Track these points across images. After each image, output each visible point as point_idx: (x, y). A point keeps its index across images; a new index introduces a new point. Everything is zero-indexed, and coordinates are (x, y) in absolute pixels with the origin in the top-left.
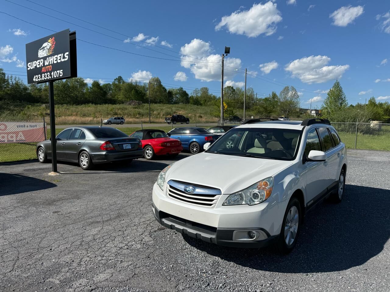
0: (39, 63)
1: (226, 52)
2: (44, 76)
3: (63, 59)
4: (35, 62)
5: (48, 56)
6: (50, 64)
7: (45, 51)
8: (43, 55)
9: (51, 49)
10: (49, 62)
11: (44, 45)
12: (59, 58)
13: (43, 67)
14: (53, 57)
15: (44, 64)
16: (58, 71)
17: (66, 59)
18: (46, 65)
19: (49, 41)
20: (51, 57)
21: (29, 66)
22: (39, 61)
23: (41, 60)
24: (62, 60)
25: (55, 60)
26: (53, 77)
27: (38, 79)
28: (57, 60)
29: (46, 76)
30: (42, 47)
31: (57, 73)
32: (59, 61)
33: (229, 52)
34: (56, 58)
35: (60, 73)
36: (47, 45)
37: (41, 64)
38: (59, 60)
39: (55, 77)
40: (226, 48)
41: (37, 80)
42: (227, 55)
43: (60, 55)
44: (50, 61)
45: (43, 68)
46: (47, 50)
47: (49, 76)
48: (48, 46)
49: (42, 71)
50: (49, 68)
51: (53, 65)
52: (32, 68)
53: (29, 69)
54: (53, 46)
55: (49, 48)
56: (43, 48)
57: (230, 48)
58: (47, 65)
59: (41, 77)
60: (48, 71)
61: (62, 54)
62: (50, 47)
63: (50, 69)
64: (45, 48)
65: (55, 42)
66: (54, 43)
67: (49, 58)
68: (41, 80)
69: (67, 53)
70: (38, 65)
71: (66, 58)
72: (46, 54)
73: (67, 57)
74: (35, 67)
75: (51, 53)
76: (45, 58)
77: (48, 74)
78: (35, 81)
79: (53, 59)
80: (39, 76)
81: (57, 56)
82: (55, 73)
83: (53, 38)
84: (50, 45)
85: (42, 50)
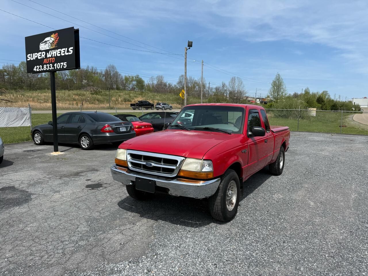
0: (40, 55)
1: (189, 46)
3: (67, 52)
4: (37, 54)
5: (51, 50)
6: (53, 56)
7: (47, 45)
8: (45, 48)
9: (54, 43)
11: (46, 39)
12: (62, 52)
14: (56, 50)
15: (46, 56)
16: (62, 63)
17: (70, 53)
18: (48, 56)
19: (52, 36)
20: (54, 51)
21: (28, 57)
22: (41, 53)
23: (43, 53)
24: (66, 54)
26: (56, 68)
27: (39, 69)
28: (60, 53)
31: (61, 65)
32: (63, 54)
33: (191, 46)
34: (59, 51)
35: (64, 65)
36: (50, 39)
37: (43, 56)
39: (58, 68)
40: (189, 42)
42: (189, 48)
43: (64, 49)
44: (53, 53)
45: (45, 60)
46: (50, 44)
47: (51, 67)
48: (51, 40)
49: (44, 62)
50: (51, 60)
51: (56, 57)
52: (32, 59)
53: (28, 60)
54: (57, 40)
56: (45, 42)
57: (192, 42)
58: (49, 58)
59: (43, 68)
60: (50, 62)
61: (66, 49)
62: (53, 41)
63: (53, 61)
64: (48, 42)
65: (58, 37)
66: (58, 38)
67: (52, 51)
68: (43, 70)
69: (72, 48)
70: (40, 57)
71: (71, 52)
72: (48, 47)
73: (72, 51)
74: (36, 58)
75: (54, 47)
76: (47, 51)
77: (50, 65)
78: (35, 71)
79: (57, 52)
80: (40, 67)
81: (60, 50)
82: (59, 65)
83: (57, 34)
84: (53, 39)
85: (44, 44)
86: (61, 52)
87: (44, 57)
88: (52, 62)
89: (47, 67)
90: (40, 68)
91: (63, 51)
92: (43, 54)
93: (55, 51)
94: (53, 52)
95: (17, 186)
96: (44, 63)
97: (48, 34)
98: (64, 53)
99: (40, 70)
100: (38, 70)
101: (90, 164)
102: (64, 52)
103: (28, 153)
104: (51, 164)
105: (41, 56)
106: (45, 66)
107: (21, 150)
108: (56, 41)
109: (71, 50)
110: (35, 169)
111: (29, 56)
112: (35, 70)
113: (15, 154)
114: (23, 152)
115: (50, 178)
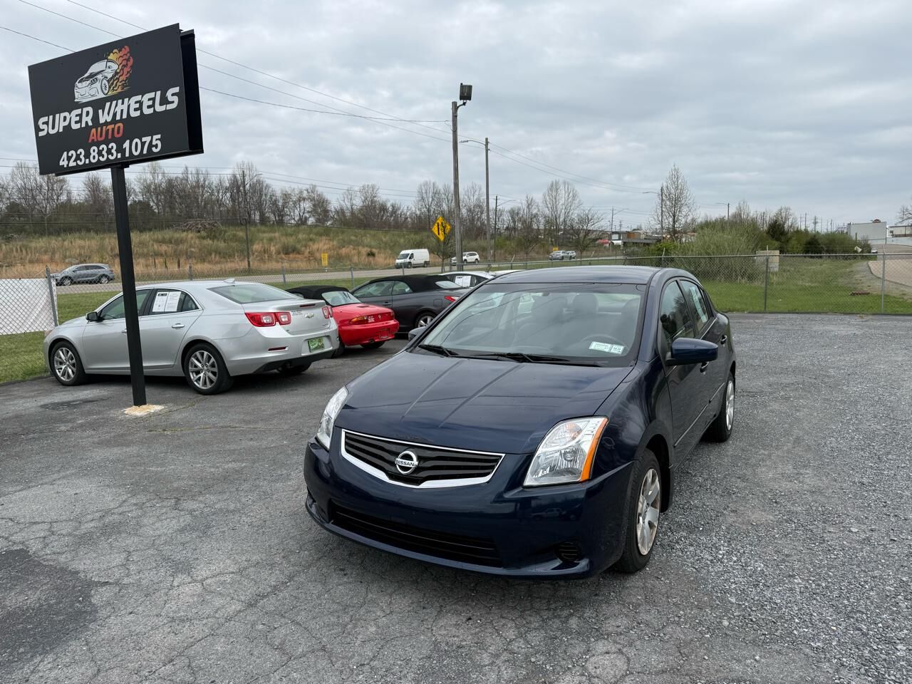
0: (78, 118)
2: (96, 151)
3: (161, 104)
4: (66, 114)
5: (111, 99)
6: (118, 118)
7: (98, 85)
8: (92, 96)
9: (118, 79)
10: (115, 115)
11: (94, 68)
12: (146, 103)
13: (92, 127)
14: (126, 100)
15: (95, 118)
16: (147, 139)
17: (170, 107)
18: (102, 121)
19: (111, 57)
20: (120, 101)
21: (42, 127)
22: (78, 111)
23: (85, 110)
24: (159, 108)
25: (136, 110)
26: (127, 155)
27: (75, 161)
28: (140, 108)
29: (104, 153)
30: (86, 75)
31: (143, 144)
32: (147, 111)
34: (136, 102)
35: (154, 143)
36: (106, 68)
37: (88, 120)
38: (149, 107)
39: (136, 153)
40: (462, 86)
41: (72, 164)
42: (464, 104)
43: (152, 95)
44: (118, 110)
45: (94, 130)
46: (105, 82)
47: (113, 151)
48: (110, 70)
49: (91, 138)
51: (129, 121)
52: (52, 132)
53: (41, 134)
54: (126, 70)
55: (113, 76)
56: (92, 76)
57: (470, 87)
58: (106, 123)
59: (87, 155)
60: (110, 137)
61: (159, 93)
62: (116, 73)
63: (118, 133)
64: (99, 77)
65: (132, 60)
66: (130, 63)
67: (114, 103)
68: (87, 161)
69: (176, 90)
70: (76, 122)
71: (173, 102)
72: (100, 90)
73: (176, 99)
74: (64, 127)
75: (119, 90)
76: (98, 105)
77: (110, 147)
78: (65, 166)
79: (129, 106)
80: (78, 152)
81: (138, 98)
82: (137, 143)
83: (126, 49)
84: (115, 67)
85: (89, 82)
86: (141, 103)
87: (90, 124)
88: (116, 135)
89: (100, 153)
90: (78, 158)
91: (149, 100)
92: (88, 113)
93: (123, 103)
94: (116, 105)
95: (34, 547)
96: (90, 141)
97: (100, 53)
98: (153, 106)
99: (78, 162)
100: (74, 164)
101: (254, 443)
102: (151, 103)
103: (55, 413)
104: (133, 450)
105: (80, 121)
106: (94, 151)
107: (34, 404)
108: (125, 72)
109: (173, 95)
110: (85, 472)
111: (43, 123)
112: (63, 163)
113: (17, 417)
114: (41, 410)
115: (140, 506)
